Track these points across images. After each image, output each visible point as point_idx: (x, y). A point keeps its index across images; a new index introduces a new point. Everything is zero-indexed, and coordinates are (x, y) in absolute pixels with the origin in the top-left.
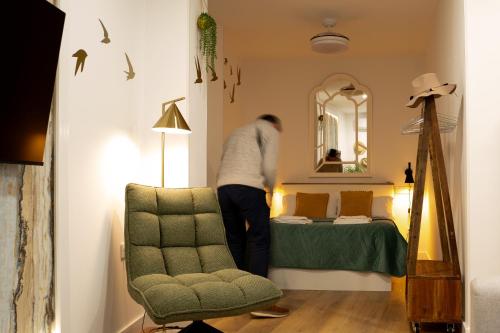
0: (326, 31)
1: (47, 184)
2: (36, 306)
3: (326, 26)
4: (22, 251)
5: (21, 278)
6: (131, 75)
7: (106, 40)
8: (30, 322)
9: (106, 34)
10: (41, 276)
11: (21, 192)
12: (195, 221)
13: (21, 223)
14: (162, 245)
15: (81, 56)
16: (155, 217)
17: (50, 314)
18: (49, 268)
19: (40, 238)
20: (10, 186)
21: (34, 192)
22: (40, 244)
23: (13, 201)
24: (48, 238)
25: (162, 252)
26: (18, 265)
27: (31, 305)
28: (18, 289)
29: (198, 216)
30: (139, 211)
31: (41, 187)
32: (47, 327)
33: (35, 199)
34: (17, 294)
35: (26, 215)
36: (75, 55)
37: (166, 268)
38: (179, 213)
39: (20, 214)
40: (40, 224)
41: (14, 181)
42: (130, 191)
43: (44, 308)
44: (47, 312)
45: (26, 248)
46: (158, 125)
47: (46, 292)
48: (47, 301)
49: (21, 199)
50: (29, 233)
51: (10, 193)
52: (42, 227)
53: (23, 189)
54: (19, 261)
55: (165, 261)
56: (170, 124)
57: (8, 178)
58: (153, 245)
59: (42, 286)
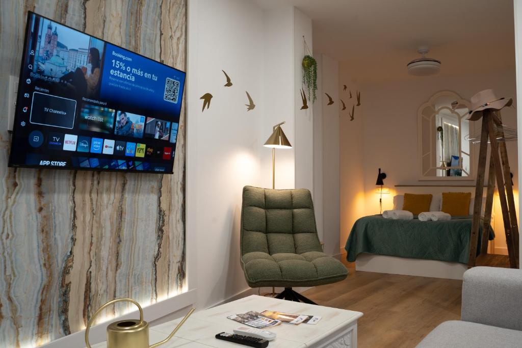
0: (420, 57)
1: (180, 186)
2: (171, 267)
3: (421, 53)
4: (160, 230)
5: (159, 247)
6: (252, 106)
7: (229, 84)
8: (167, 278)
9: (228, 80)
10: (175, 248)
11: (160, 191)
12: (293, 214)
13: (160, 211)
14: (267, 231)
15: (207, 98)
16: (262, 211)
17: (182, 274)
18: (181, 243)
19: (174, 222)
20: (153, 187)
21: (170, 191)
22: (174, 226)
23: (154, 197)
24: (181, 223)
25: (267, 236)
26: (158, 239)
27: (167, 266)
28: (158, 254)
29: (295, 210)
30: (251, 206)
31: (175, 188)
32: (179, 282)
33: (171, 196)
34: (157, 258)
35: (164, 206)
36: (202, 98)
37: (268, 248)
38: (281, 208)
39: (159, 206)
40: (175, 213)
41: (155, 184)
42: (246, 191)
43: (177, 269)
44: (179, 272)
45: (163, 228)
46: (268, 143)
47: (179, 258)
48: (179, 264)
49: (161, 196)
50: (166, 218)
51: (152, 192)
52: (176, 215)
53: (162, 189)
54: (159, 236)
55: (268, 243)
56: (276, 142)
57: (151, 182)
58: (260, 231)
59: (176, 255)
